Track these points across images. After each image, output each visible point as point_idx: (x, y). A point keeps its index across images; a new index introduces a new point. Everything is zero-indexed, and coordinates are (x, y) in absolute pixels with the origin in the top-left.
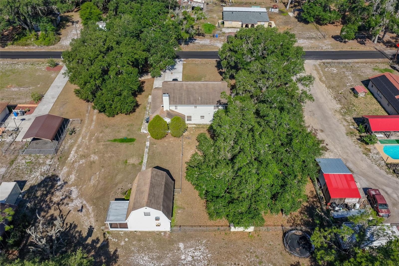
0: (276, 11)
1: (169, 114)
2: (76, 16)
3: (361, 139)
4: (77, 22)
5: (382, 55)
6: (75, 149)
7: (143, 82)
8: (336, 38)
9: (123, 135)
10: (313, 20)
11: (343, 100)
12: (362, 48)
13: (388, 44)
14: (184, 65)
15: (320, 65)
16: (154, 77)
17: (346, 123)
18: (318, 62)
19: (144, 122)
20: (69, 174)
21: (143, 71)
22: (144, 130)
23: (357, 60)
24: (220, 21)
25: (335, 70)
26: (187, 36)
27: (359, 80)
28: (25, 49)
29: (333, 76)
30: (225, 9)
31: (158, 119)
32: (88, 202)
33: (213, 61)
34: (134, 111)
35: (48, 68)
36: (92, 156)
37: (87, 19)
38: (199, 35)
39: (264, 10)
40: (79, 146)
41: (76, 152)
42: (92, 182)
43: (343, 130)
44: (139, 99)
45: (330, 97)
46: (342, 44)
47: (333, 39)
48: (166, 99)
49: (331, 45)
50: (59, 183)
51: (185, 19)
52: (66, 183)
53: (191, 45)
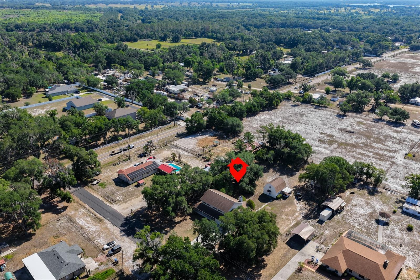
6: (291, 226)
32: (295, 204)
36: (284, 218)
50: (303, 215)
52: (301, 214)
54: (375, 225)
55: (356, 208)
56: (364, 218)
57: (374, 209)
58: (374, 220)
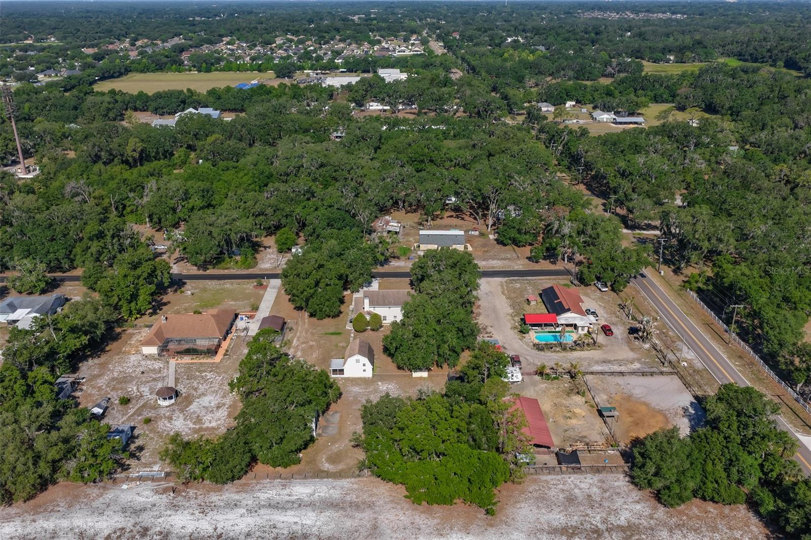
0: (477, 233)
1: (369, 313)
2: (270, 241)
3: (521, 331)
4: (269, 247)
5: (567, 272)
6: (295, 339)
7: (344, 297)
8: (529, 258)
9: (332, 330)
10: (510, 242)
11: (516, 307)
12: (552, 267)
14: (379, 283)
15: (506, 282)
16: (352, 292)
17: (513, 322)
18: (506, 279)
19: (348, 322)
20: (295, 352)
21: (346, 283)
22: (349, 327)
23: (541, 277)
24: (415, 245)
25: (518, 285)
26: (382, 258)
27: (537, 293)
28: (226, 272)
29: (515, 290)
30: (422, 232)
31: (361, 316)
33: (407, 280)
34: (338, 316)
35: (255, 287)
36: (311, 342)
37: (283, 244)
38: (394, 257)
39: (462, 233)
40: (299, 338)
41: (297, 340)
42: (314, 356)
43: (509, 326)
44: (343, 308)
45: (506, 305)
46: (534, 264)
47: (527, 260)
48: (367, 301)
49: (523, 265)
51: (381, 242)
53: (386, 266)
54: (180, 388)
55: (217, 402)
56: (200, 392)
57: (184, 414)
58: (184, 395)
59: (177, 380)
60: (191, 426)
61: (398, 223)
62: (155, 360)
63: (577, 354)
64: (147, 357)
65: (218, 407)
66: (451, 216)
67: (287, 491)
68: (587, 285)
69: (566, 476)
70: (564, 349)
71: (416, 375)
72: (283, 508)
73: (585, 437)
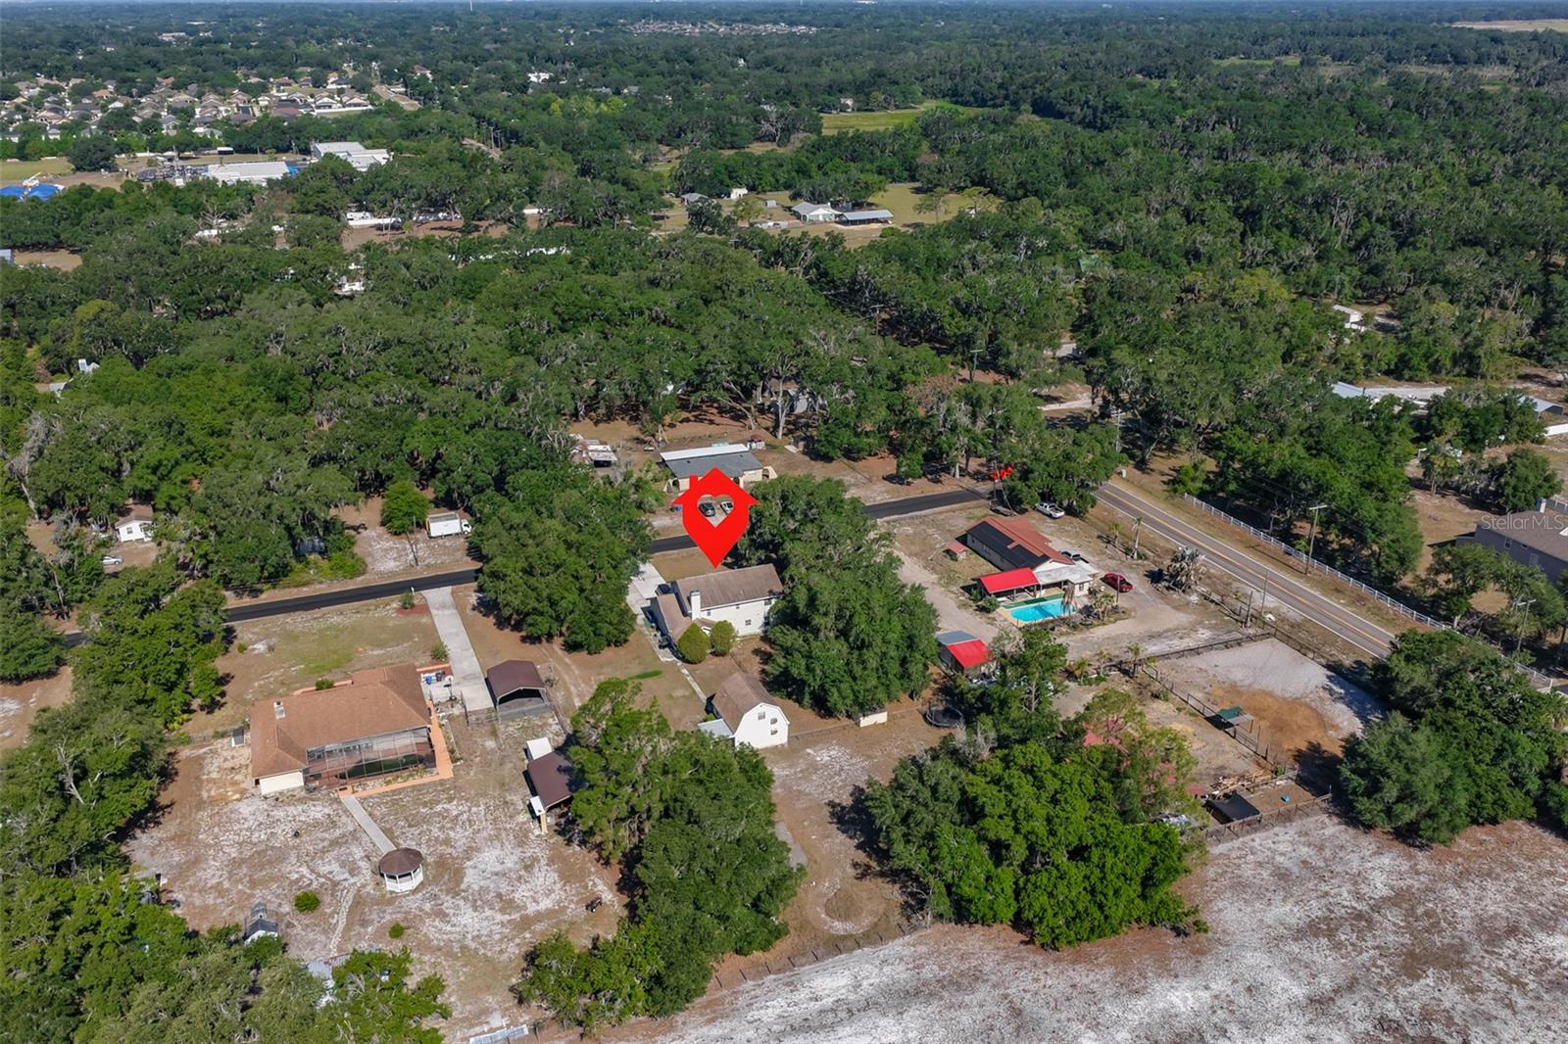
0: (761, 445)
1: (705, 622)
3: (983, 609)
4: (363, 527)
5: (973, 494)
8: (889, 478)
9: (637, 670)
10: (839, 454)
11: (938, 568)
12: (938, 490)
13: (978, 476)
14: (655, 564)
17: (952, 596)
19: (656, 649)
22: (666, 657)
23: (937, 509)
24: (671, 481)
25: (910, 530)
27: (951, 538)
28: (305, 592)
29: (910, 539)
30: (667, 456)
31: (690, 633)
34: (626, 640)
35: (400, 611)
39: (742, 447)
43: (952, 603)
45: (917, 567)
46: (905, 487)
47: (888, 482)
48: (696, 600)
49: (887, 492)
55: (516, 858)
56: (460, 846)
57: (464, 898)
59: (388, 832)
60: (499, 917)
61: (602, 443)
62: (302, 800)
63: (1099, 632)
64: (279, 799)
65: (528, 868)
66: (687, 420)
67: (803, 994)
68: (1023, 511)
69: (1248, 838)
70: (1075, 627)
71: (866, 721)
72: (823, 1027)
73: (1223, 767)
